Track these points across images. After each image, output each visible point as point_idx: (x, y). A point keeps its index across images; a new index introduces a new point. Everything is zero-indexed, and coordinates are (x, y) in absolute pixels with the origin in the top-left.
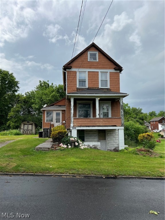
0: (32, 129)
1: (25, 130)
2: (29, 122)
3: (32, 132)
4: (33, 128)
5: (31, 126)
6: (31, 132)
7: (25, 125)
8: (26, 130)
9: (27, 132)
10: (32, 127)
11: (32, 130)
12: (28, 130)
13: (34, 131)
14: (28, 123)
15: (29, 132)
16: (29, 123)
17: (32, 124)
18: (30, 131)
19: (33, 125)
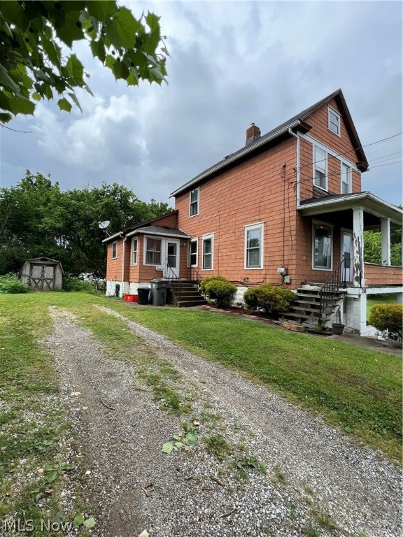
0: (54, 276)
1: (34, 280)
2: (46, 260)
3: (54, 284)
4: (57, 275)
5: (51, 269)
6: (51, 285)
7: (35, 267)
8: (38, 279)
9: (39, 285)
10: (54, 272)
11: (54, 280)
12: (42, 279)
13: (59, 282)
14: (42, 262)
15: (45, 284)
16: (45, 262)
17: (54, 266)
18: (49, 281)
19: (57, 267)
